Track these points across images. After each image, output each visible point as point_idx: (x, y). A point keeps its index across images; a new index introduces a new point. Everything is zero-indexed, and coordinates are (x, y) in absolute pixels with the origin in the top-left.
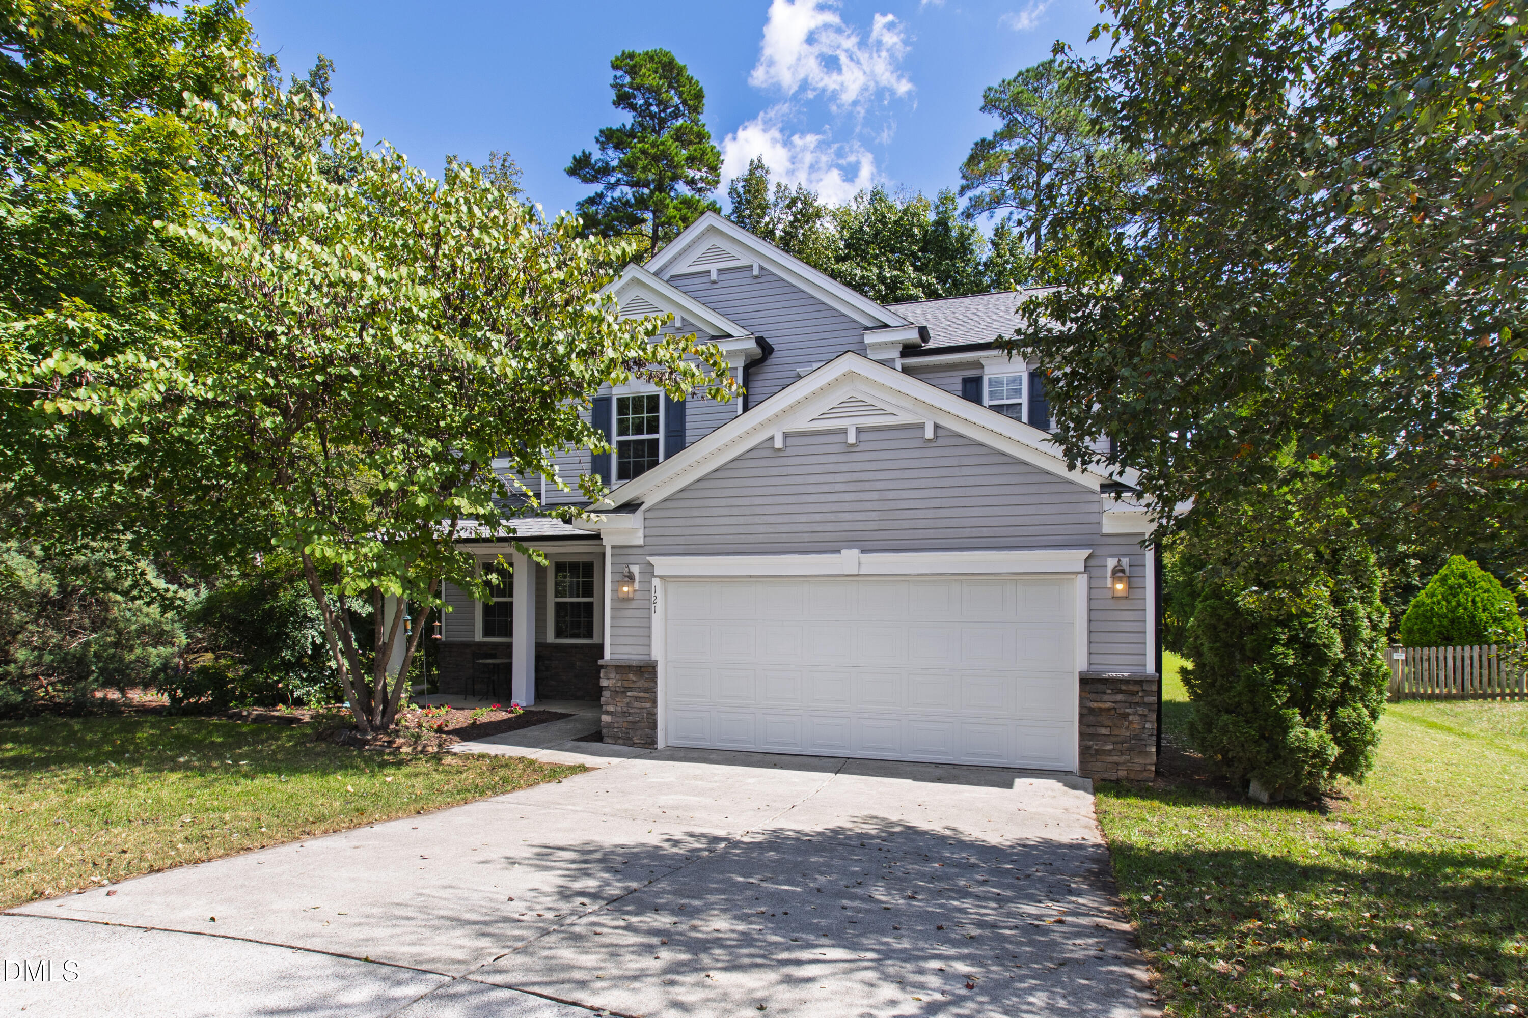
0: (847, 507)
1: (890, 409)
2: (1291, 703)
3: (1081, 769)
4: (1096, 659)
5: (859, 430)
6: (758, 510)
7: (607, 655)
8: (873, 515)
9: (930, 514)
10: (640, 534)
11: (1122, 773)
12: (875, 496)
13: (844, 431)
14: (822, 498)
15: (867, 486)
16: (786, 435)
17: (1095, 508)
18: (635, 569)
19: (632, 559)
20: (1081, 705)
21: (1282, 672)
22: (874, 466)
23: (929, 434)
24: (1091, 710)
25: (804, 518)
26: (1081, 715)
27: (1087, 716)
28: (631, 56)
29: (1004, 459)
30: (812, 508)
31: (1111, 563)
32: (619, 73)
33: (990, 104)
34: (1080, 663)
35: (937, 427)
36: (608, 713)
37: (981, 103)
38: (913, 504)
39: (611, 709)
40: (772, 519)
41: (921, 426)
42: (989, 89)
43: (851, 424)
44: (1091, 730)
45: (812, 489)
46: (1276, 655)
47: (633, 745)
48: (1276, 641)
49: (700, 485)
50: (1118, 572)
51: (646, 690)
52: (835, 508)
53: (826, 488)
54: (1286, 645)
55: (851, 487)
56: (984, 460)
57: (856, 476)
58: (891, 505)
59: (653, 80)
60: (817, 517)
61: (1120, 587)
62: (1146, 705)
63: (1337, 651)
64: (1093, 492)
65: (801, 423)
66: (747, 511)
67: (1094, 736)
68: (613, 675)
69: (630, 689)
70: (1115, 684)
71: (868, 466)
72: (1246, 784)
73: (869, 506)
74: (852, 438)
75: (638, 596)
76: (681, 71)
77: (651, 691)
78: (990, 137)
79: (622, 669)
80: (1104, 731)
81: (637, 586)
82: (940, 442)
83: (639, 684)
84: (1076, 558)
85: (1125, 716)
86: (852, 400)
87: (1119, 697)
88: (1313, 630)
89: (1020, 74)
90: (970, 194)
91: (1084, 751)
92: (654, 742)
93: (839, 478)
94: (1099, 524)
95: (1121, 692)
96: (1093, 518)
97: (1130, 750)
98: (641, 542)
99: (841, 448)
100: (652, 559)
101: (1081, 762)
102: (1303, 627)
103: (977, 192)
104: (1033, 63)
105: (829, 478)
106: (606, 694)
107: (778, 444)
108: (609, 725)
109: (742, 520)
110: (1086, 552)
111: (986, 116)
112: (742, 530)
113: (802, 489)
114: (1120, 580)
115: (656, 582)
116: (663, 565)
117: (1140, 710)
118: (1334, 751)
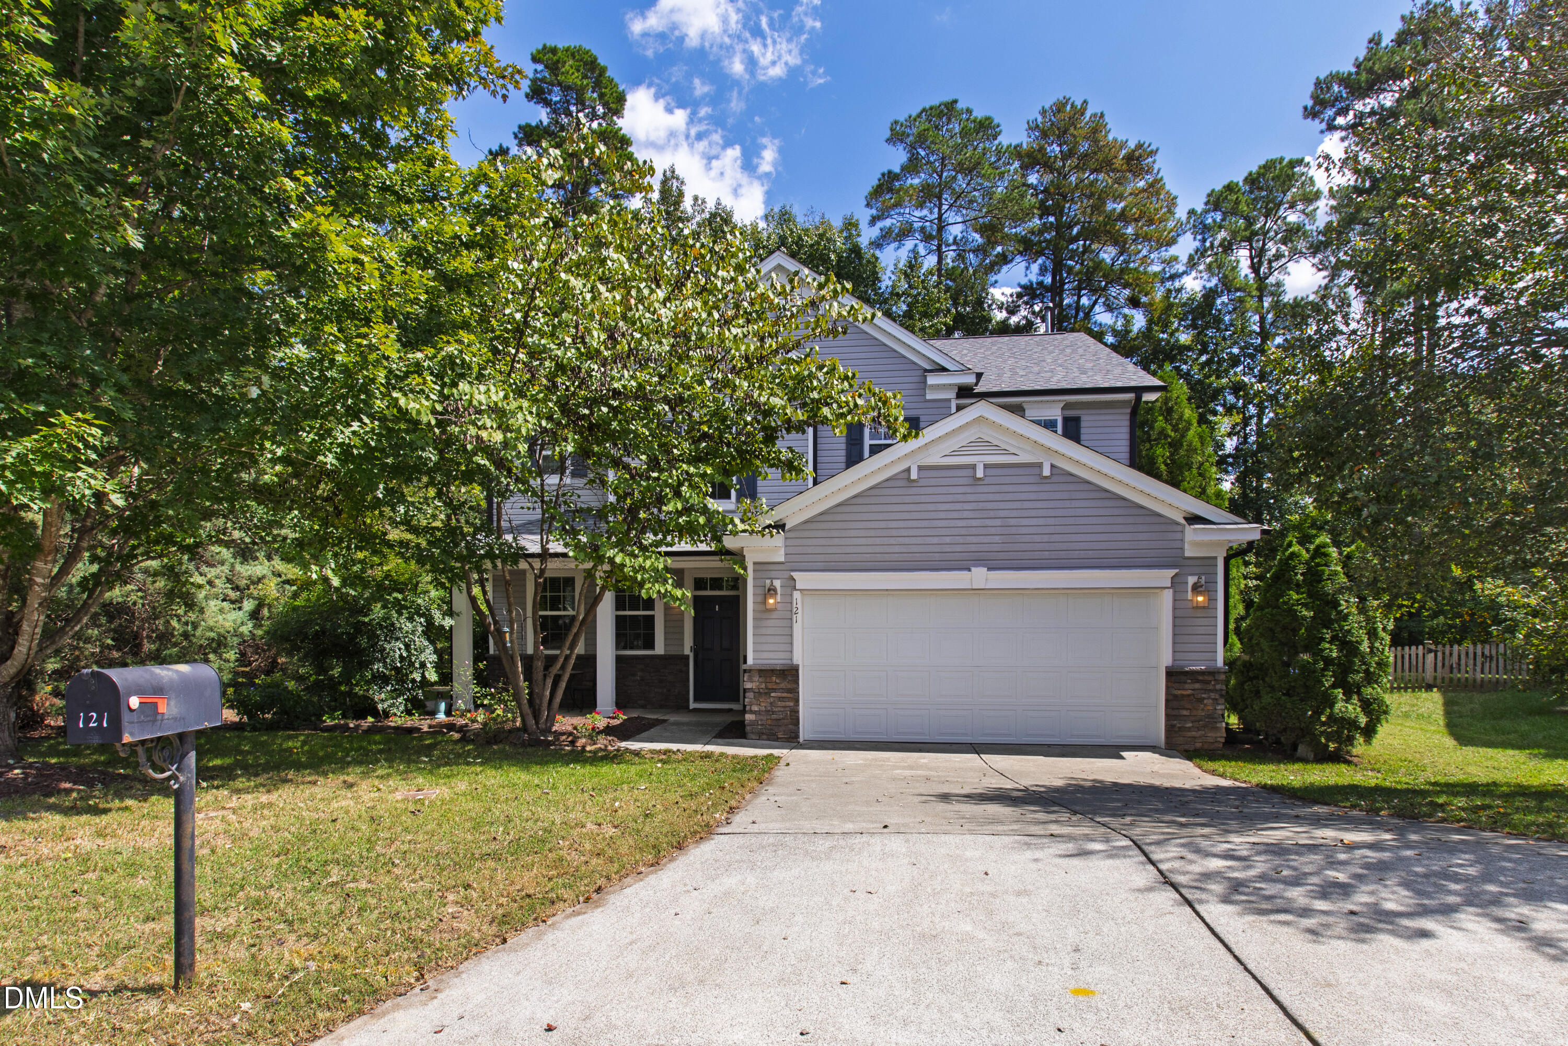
0: (974, 531)
1: (1012, 450)
2: (1334, 686)
3: (1167, 743)
4: (1179, 656)
5: (986, 466)
6: (894, 533)
7: (750, 661)
8: (996, 539)
9: (1046, 539)
10: (782, 552)
11: (1198, 745)
12: (998, 522)
13: (973, 467)
14: (952, 523)
15: (992, 514)
16: (920, 468)
17: (1178, 536)
18: (777, 584)
19: (773, 574)
20: (1167, 693)
21: (1328, 661)
22: (998, 497)
23: (1046, 472)
24: (1176, 696)
25: (935, 540)
26: (1167, 701)
27: (1172, 701)
28: (554, 51)
29: (1104, 495)
30: (943, 532)
31: (1191, 580)
32: (540, 67)
33: (896, 136)
34: (1166, 659)
35: (1052, 466)
36: (751, 712)
37: (888, 134)
38: (1032, 530)
39: (755, 708)
40: (907, 540)
41: (1040, 466)
42: (896, 122)
43: (980, 461)
44: (1175, 712)
45: (942, 515)
46: (1323, 650)
47: (777, 739)
48: (1323, 639)
49: (839, 509)
50: (1196, 588)
51: (789, 691)
52: (963, 531)
53: (956, 515)
54: (1330, 643)
55: (977, 515)
56: (1091, 495)
57: (981, 505)
58: (1013, 530)
59: (574, 78)
60: (948, 540)
61: (1200, 599)
62: (1215, 691)
63: (1365, 647)
64: (1177, 524)
65: (934, 458)
66: (885, 533)
67: (1176, 717)
68: (756, 678)
69: (774, 690)
70: (1194, 676)
71: (991, 497)
72: (1295, 748)
73: (993, 531)
74: (980, 473)
75: (779, 607)
76: (603, 70)
77: (794, 691)
78: (897, 170)
79: (765, 673)
80: (1185, 713)
81: (779, 598)
82: (1055, 479)
83: (782, 685)
84: (1165, 576)
85: (1201, 700)
86: (980, 441)
87: (1197, 686)
88: (1349, 631)
89: (924, 110)
90: (880, 224)
91: (1169, 729)
92: (797, 737)
93: (967, 506)
94: (1182, 549)
95: (1198, 681)
96: (1177, 544)
97: (1205, 726)
98: (782, 559)
99: (970, 481)
100: (795, 575)
101: (1167, 737)
102: (1341, 628)
103: (888, 223)
104: (935, 102)
105: (958, 506)
106: (750, 695)
107: (914, 476)
108: (753, 723)
109: (878, 541)
110: (1173, 572)
111: (890, 148)
112: (878, 549)
113: (933, 515)
114: (1200, 593)
115: (797, 595)
116: (803, 580)
117: (1213, 695)
118: (1363, 720)
